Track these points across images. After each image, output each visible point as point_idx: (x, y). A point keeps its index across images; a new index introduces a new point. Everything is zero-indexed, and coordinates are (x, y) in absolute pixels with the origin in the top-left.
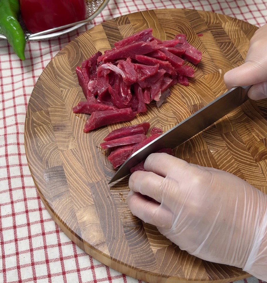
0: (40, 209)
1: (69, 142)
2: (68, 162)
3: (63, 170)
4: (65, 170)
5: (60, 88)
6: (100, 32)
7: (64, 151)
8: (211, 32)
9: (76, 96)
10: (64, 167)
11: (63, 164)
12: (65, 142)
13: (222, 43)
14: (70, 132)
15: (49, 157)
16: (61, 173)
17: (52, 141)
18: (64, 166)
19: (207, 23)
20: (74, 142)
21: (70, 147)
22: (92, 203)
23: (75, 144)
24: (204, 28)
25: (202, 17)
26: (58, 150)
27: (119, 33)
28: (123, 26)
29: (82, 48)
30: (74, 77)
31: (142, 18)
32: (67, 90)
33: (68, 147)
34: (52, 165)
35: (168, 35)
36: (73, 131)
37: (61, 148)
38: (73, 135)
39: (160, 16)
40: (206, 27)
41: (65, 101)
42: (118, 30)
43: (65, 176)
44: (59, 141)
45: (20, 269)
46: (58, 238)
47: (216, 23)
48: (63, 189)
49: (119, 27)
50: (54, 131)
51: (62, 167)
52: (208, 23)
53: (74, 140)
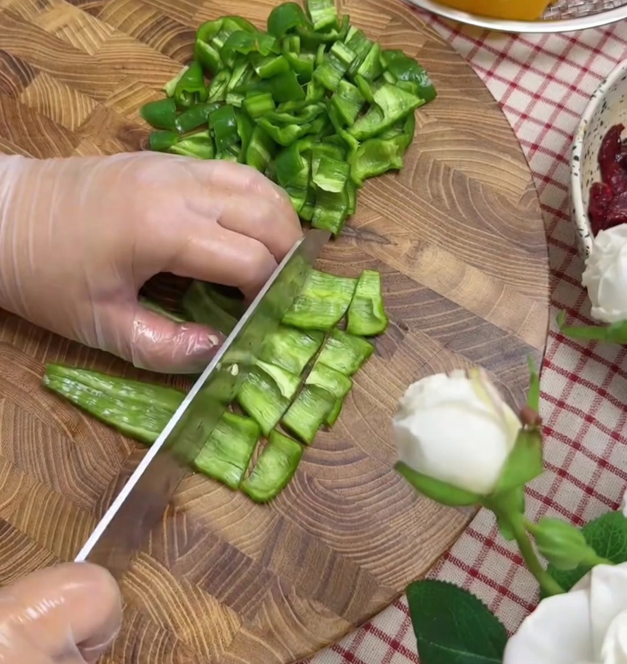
5: (436, 120)
8: (249, 560)
40: (275, 571)
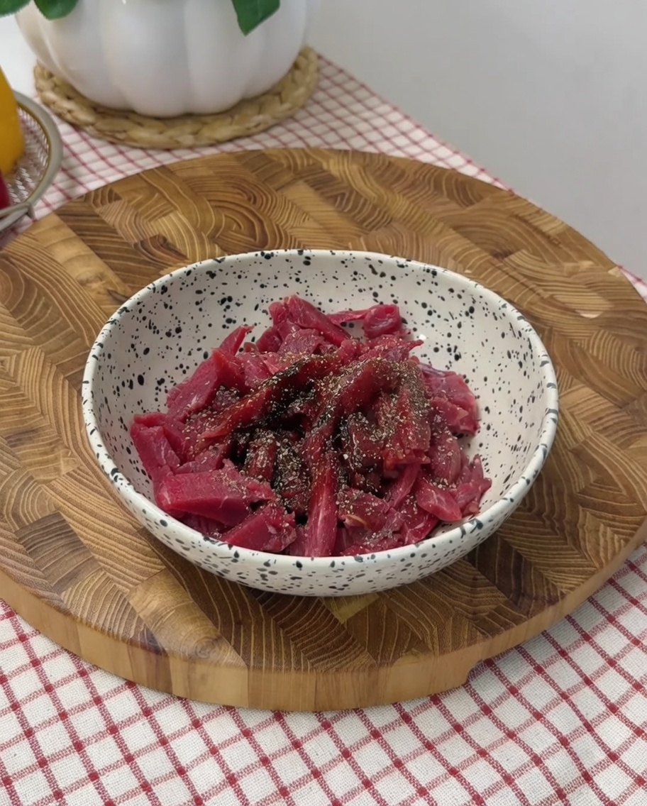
0: (23, 638)
1: (56, 459)
2: (69, 500)
3: (64, 521)
4: (68, 520)
6: (57, 228)
7: (51, 481)
8: (305, 181)
9: (41, 364)
10: (63, 514)
11: (59, 508)
12: (47, 462)
13: (335, 198)
14: (54, 437)
15: (17, 503)
16: (61, 529)
17: (14, 468)
18: (64, 512)
19: (289, 167)
20: (70, 457)
21: (64, 469)
22: (160, 567)
23: (75, 459)
24: (287, 177)
25: (275, 159)
26: (34, 482)
27: (103, 222)
28: (105, 207)
29: (21, 267)
30: (22, 327)
31: (144, 185)
32: (15, 356)
33: (57, 470)
34: (31, 517)
35: (214, 204)
36: (59, 433)
37: (42, 477)
38: (63, 444)
39: (185, 174)
40: (292, 175)
41: (19, 380)
42: (98, 216)
43: (72, 531)
44: (30, 465)
45: (13, 784)
46: (89, 685)
47: (308, 165)
48: (76, 561)
49: (97, 210)
50: (12, 446)
51: (57, 515)
52: (293, 168)
53: (70, 453)
